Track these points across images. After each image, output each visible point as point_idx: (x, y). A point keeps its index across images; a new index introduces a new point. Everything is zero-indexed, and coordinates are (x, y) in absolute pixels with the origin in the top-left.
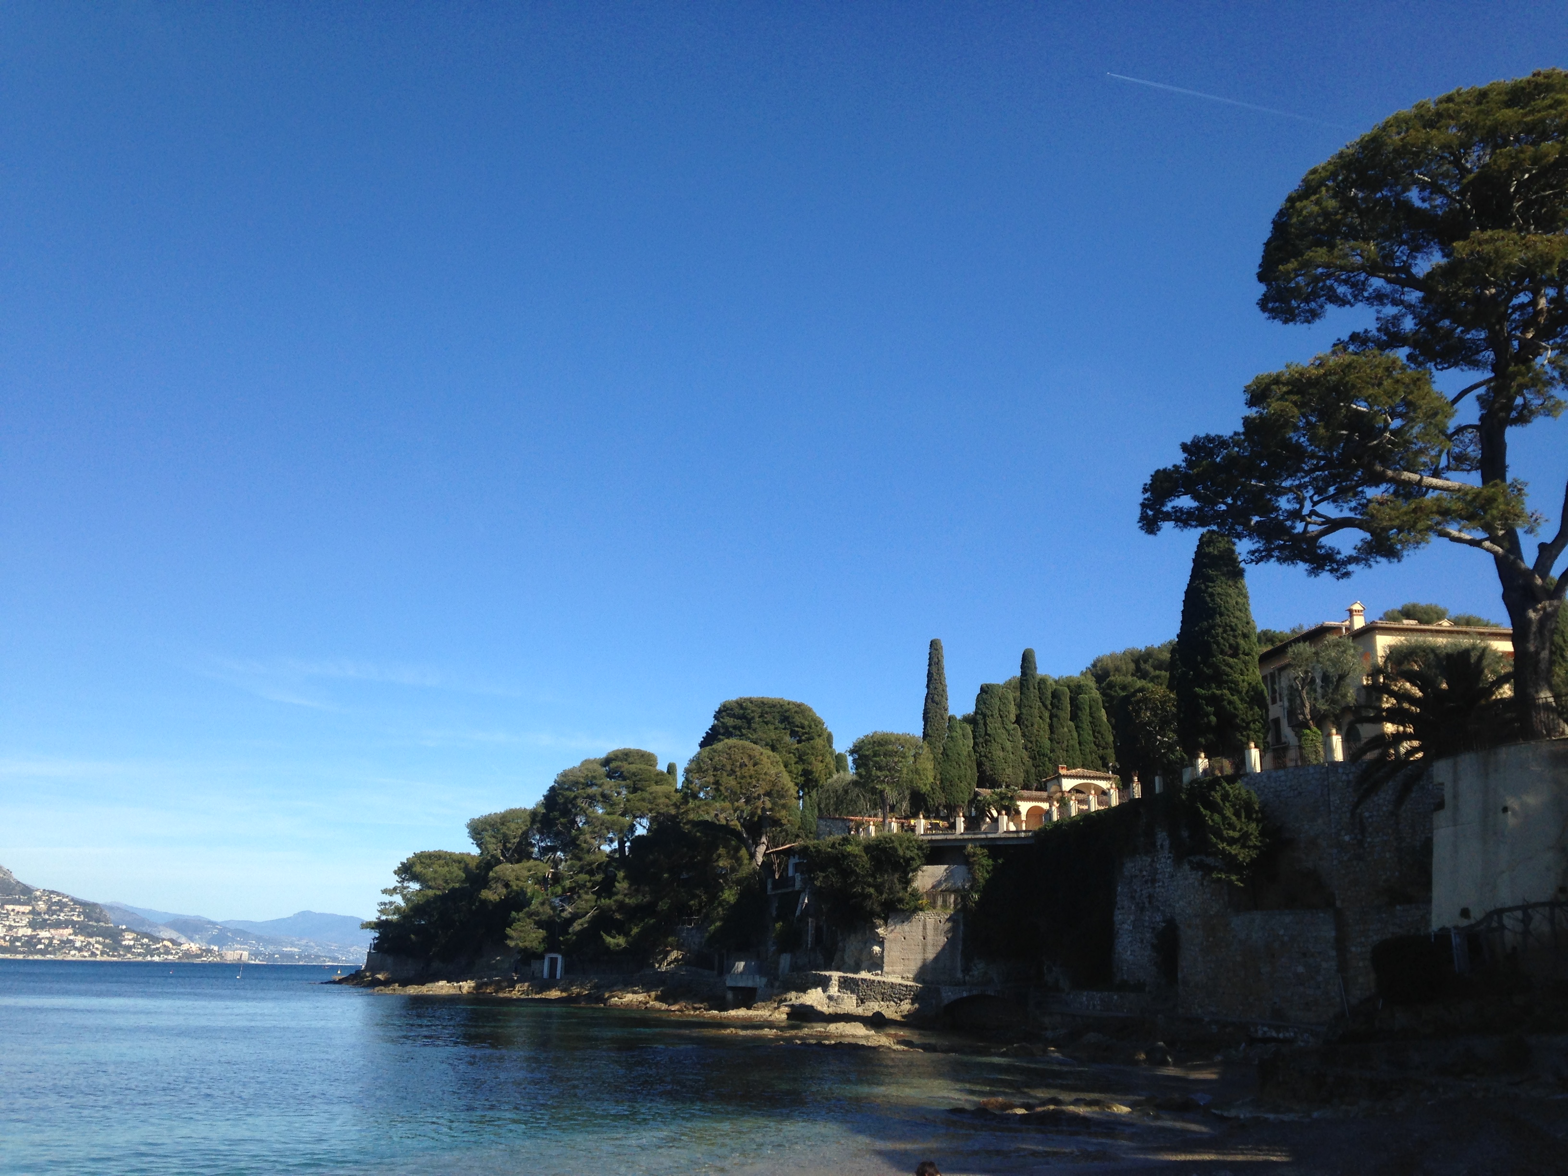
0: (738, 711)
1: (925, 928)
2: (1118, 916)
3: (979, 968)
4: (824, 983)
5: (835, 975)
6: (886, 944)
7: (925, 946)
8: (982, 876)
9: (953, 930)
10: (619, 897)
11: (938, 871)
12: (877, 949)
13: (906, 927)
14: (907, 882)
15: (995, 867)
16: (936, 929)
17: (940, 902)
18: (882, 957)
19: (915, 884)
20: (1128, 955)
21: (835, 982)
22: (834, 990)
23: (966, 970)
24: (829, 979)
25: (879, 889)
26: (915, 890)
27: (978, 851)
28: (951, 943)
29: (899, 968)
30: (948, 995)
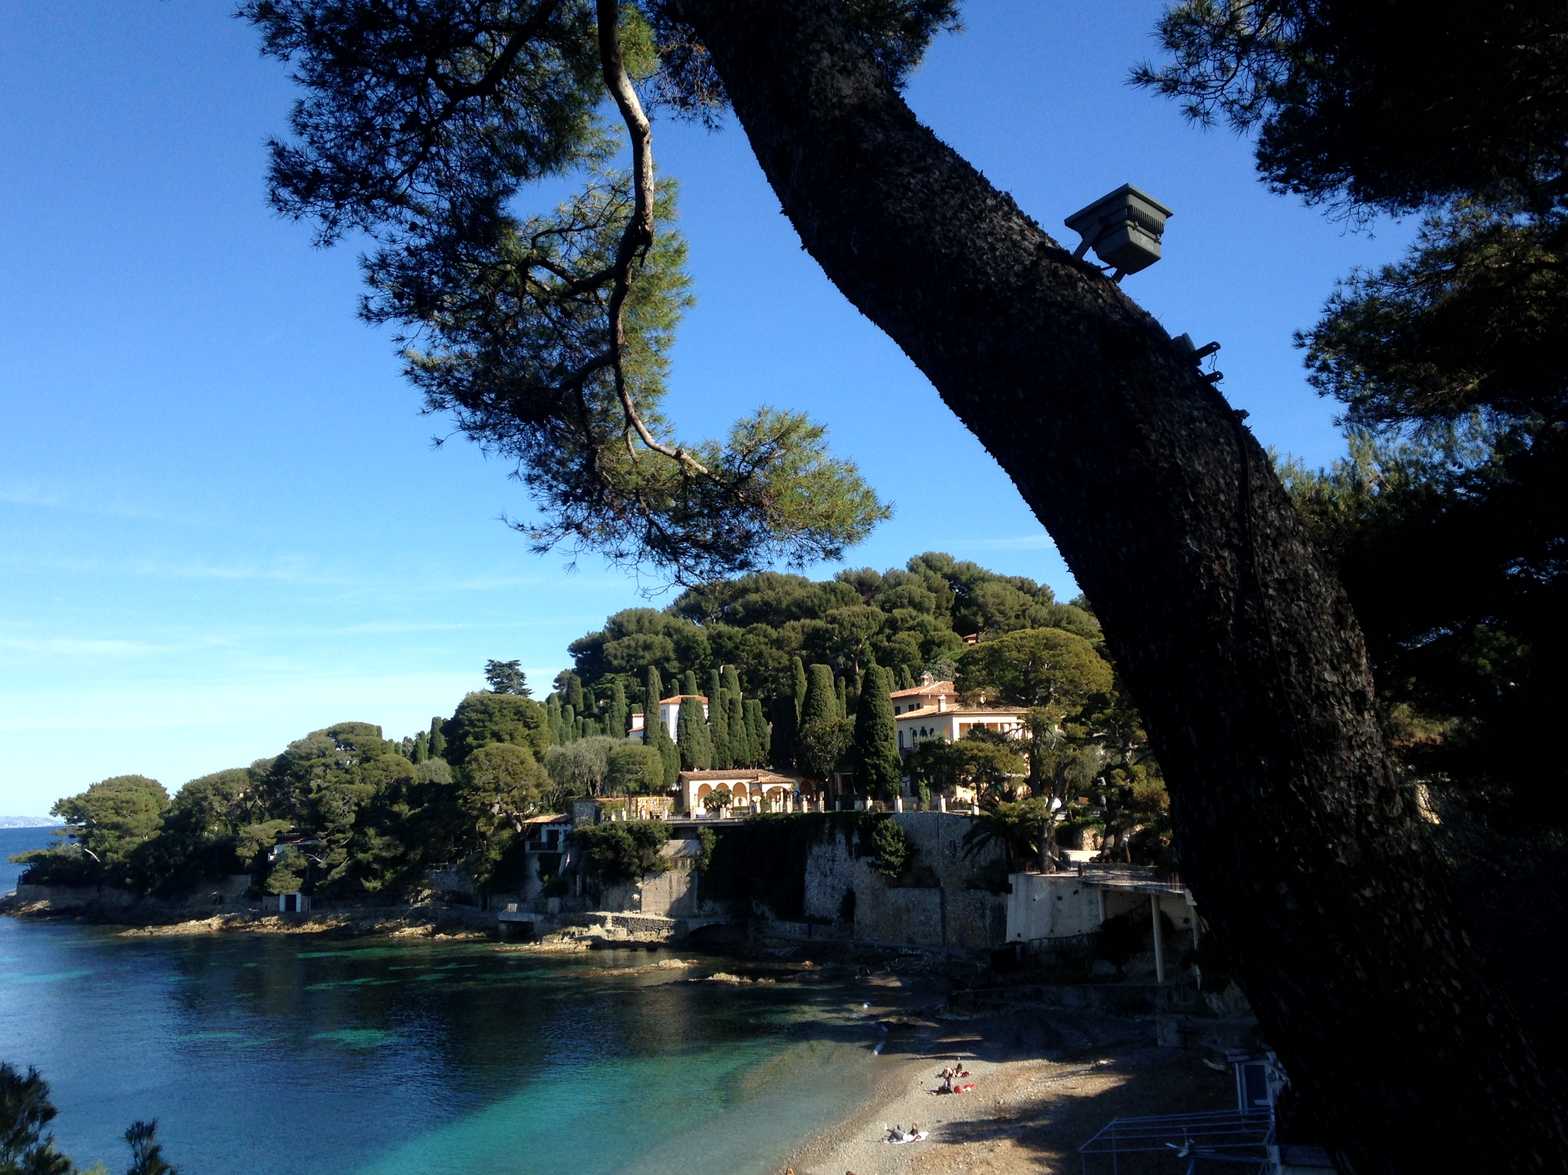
0: (479, 707)
1: (671, 881)
2: (807, 878)
3: (709, 905)
4: (602, 921)
5: (609, 915)
6: (643, 893)
7: (671, 893)
8: (709, 846)
9: (692, 881)
10: (376, 851)
11: (677, 844)
12: (636, 896)
13: (657, 881)
14: (656, 852)
15: (717, 840)
16: (679, 882)
17: (680, 864)
18: (640, 901)
19: (662, 853)
20: (814, 901)
21: (609, 920)
22: (609, 926)
23: (700, 907)
24: (605, 918)
25: (641, 859)
26: (661, 858)
27: (707, 830)
28: (690, 890)
29: (653, 908)
30: (693, 925)
